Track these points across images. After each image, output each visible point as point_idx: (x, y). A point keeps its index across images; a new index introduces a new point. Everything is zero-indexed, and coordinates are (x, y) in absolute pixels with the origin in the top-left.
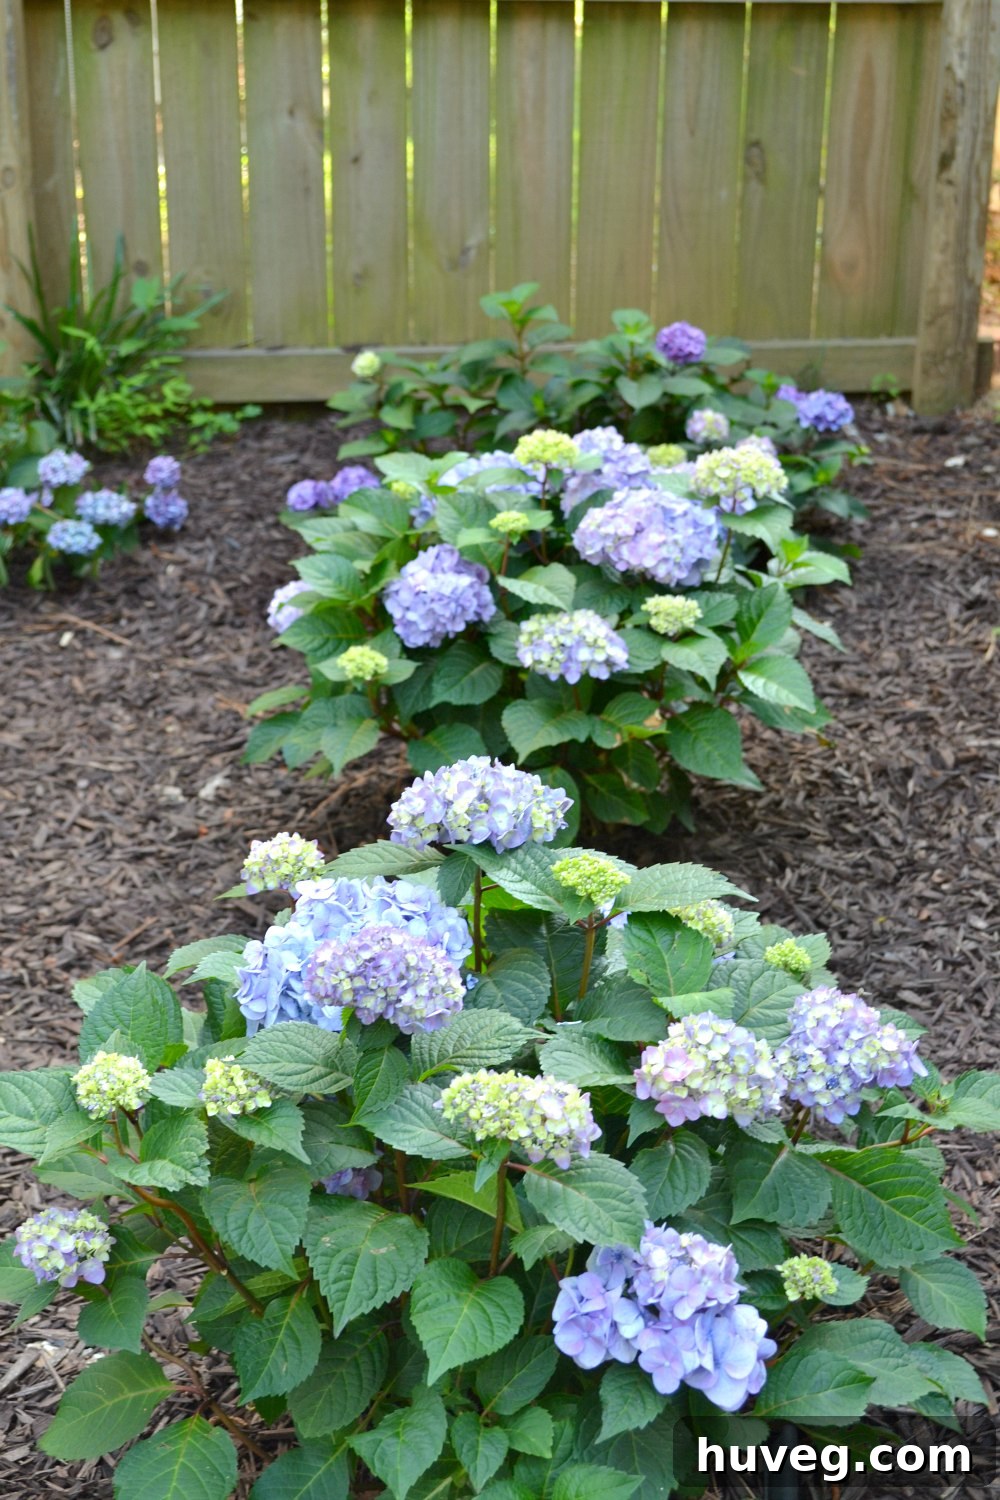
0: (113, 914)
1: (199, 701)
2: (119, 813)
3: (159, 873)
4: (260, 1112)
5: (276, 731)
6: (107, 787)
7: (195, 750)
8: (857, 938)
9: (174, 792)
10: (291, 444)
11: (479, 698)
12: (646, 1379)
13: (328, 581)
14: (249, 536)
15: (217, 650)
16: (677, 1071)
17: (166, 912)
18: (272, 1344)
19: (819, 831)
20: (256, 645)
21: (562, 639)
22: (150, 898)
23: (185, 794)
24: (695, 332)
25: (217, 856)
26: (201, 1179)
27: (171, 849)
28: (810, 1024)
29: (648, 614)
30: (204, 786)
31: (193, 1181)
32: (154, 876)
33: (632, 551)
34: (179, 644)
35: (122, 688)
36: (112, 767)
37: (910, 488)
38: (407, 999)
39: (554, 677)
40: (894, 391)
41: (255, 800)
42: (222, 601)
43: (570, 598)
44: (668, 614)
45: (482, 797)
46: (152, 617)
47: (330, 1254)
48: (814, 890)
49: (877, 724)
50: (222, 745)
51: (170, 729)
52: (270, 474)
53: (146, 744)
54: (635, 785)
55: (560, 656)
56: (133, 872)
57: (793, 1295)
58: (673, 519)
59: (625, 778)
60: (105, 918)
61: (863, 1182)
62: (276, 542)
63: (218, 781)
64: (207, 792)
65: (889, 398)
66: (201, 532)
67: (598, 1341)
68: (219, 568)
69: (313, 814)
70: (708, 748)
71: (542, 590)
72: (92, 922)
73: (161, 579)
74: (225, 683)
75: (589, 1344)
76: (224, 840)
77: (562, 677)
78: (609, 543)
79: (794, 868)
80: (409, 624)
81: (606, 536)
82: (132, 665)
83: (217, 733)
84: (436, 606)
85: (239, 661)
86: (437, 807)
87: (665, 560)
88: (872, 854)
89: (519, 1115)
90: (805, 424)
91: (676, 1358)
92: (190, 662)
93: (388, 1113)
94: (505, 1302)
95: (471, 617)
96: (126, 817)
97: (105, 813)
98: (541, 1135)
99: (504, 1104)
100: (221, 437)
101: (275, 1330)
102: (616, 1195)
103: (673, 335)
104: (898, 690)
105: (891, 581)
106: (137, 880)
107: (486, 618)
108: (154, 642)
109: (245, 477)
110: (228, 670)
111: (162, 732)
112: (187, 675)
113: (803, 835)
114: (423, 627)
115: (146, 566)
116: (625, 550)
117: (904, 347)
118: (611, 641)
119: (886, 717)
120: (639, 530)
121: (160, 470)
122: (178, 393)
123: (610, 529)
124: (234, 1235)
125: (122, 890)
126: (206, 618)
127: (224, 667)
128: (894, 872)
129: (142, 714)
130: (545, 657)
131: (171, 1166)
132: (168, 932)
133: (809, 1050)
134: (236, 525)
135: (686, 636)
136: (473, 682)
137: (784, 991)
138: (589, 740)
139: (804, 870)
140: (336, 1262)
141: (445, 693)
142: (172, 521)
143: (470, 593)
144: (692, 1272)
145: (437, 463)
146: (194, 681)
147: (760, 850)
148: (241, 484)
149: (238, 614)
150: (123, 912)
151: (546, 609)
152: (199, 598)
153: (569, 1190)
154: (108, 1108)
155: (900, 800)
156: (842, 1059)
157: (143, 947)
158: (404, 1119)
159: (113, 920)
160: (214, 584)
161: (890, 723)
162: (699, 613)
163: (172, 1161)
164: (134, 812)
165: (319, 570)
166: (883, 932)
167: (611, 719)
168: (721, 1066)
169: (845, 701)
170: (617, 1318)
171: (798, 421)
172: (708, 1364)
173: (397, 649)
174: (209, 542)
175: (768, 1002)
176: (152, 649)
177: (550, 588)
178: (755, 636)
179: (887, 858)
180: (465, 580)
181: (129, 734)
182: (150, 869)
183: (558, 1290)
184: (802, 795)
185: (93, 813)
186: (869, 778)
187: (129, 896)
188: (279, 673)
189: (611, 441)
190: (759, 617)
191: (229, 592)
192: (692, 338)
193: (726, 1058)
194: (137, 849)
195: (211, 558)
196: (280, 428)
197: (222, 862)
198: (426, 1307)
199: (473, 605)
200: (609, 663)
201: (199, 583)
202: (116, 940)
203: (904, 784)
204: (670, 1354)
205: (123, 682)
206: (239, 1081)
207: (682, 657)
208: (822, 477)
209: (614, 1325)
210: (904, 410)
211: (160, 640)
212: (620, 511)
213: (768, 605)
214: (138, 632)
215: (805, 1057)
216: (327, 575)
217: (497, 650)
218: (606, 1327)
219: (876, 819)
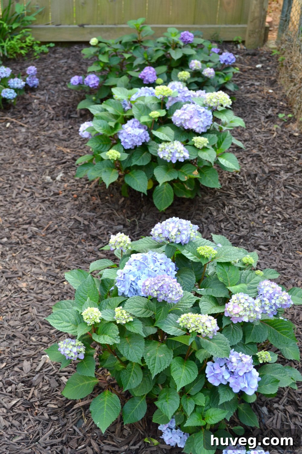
0: (40, 220)
1: (52, 147)
2: (35, 186)
3: (50, 206)
4: (130, 322)
5: (85, 169)
6: (30, 177)
7: (52, 164)
8: (246, 229)
9: (48, 178)
10: (64, 56)
11: (145, 163)
12: (231, 389)
13: (100, 128)
14: (57, 89)
15: (53, 129)
16: (236, 310)
17: (54, 219)
18: (130, 375)
19: (233, 194)
20: (64, 127)
21: (171, 151)
22: (49, 215)
23: (52, 178)
24: (191, 34)
25: (66, 201)
26: (118, 341)
27: (52, 199)
28: (265, 292)
29: (194, 142)
30: (57, 176)
31: (116, 342)
32: (49, 207)
33: (189, 124)
34: (41, 126)
35: (27, 142)
36: (30, 170)
37: (246, 74)
38: (170, 295)
39: (169, 161)
40: (240, 41)
41: (72, 181)
42: (52, 112)
43: (173, 138)
44: (200, 143)
45: (179, 231)
46: (32, 117)
47: (149, 358)
48: (233, 213)
49: (245, 157)
50: (60, 162)
51: (44, 156)
52: (60, 67)
53: (38, 161)
54: (188, 188)
55: (171, 155)
56: (42, 206)
57: (261, 362)
58: (200, 114)
59: (186, 186)
60: (38, 222)
61: (274, 327)
62: (65, 91)
63: (61, 175)
64: (58, 178)
65: (238, 43)
66: (43, 88)
67: (219, 380)
68: (50, 100)
69: (90, 186)
70: (209, 179)
71: (165, 135)
72: (35, 223)
73: (33, 104)
74: (56, 140)
75: (216, 381)
76: (67, 195)
77: (171, 161)
78: (183, 121)
79: (228, 206)
80: (125, 143)
81: (182, 119)
82: (29, 134)
83: (58, 158)
84: (134, 138)
85: (60, 132)
86: (166, 232)
87: (199, 126)
88: (248, 201)
89: (200, 326)
90: (222, 62)
91: (239, 384)
92: (46, 133)
93: (164, 323)
94: (193, 368)
95: (143, 141)
96: (37, 187)
97: (31, 186)
98: (206, 331)
99: (196, 323)
100: (43, 53)
101: (130, 372)
102: (223, 344)
103: (184, 35)
104: (250, 146)
105: (244, 108)
106: (44, 209)
107: (147, 141)
108: (34, 126)
109: (52, 68)
110: (57, 135)
111: (42, 157)
112: (46, 137)
113: (228, 195)
114: (130, 144)
115: (28, 99)
116: (187, 123)
117: (243, 28)
118: (184, 151)
119: (247, 156)
120: (191, 117)
121: (31, 70)
122: (30, 40)
123: (183, 117)
124: (126, 354)
125: (41, 212)
126: (48, 117)
127: (56, 135)
128: (255, 207)
129: (35, 151)
130: (167, 156)
131: (109, 337)
132: (56, 226)
133: (265, 299)
134: (52, 85)
135: (205, 148)
136: (143, 158)
137: (255, 279)
138: (178, 178)
139: (231, 207)
140: (151, 359)
141: (135, 162)
142: (35, 85)
143: (143, 134)
144: (243, 364)
145: (130, 91)
146: (48, 139)
147: (218, 201)
148: (52, 70)
149: (57, 116)
150: (42, 220)
151: (166, 141)
152: (45, 110)
153: (211, 343)
154: (92, 323)
155: (255, 184)
156: (273, 301)
157: (50, 231)
158: (168, 324)
159: (40, 222)
160: (49, 106)
161: (249, 157)
162: (208, 142)
163: (109, 336)
164: (39, 186)
165: (98, 125)
166: (254, 227)
167: (183, 171)
168: (247, 308)
169: (235, 149)
170: (224, 374)
171: (220, 61)
172: (246, 386)
173: (122, 150)
174: (45, 91)
175: (251, 282)
176: (33, 128)
177: (167, 135)
178: (222, 146)
179: (252, 203)
180: (142, 131)
181: (32, 158)
182: (48, 205)
183: (206, 365)
184: (227, 182)
185: (28, 186)
186: (246, 177)
187: (43, 214)
188: (72, 137)
189: (180, 86)
190: (223, 141)
191: (53, 108)
192: (190, 36)
193: (248, 307)
194: (42, 198)
195: (47, 97)
196: (60, 50)
197: (67, 203)
198: (174, 371)
199: (144, 138)
200: (184, 157)
201: (44, 105)
202: (43, 229)
203: (255, 179)
204: (237, 383)
205: (27, 140)
206: (125, 314)
207: (204, 156)
208: (227, 79)
209: (223, 376)
210: (243, 47)
211: (36, 125)
212: (185, 111)
213: (225, 137)
214: (28, 122)
215: (264, 301)
216: (100, 126)
217: (151, 150)
218: (221, 377)
219: (248, 190)
